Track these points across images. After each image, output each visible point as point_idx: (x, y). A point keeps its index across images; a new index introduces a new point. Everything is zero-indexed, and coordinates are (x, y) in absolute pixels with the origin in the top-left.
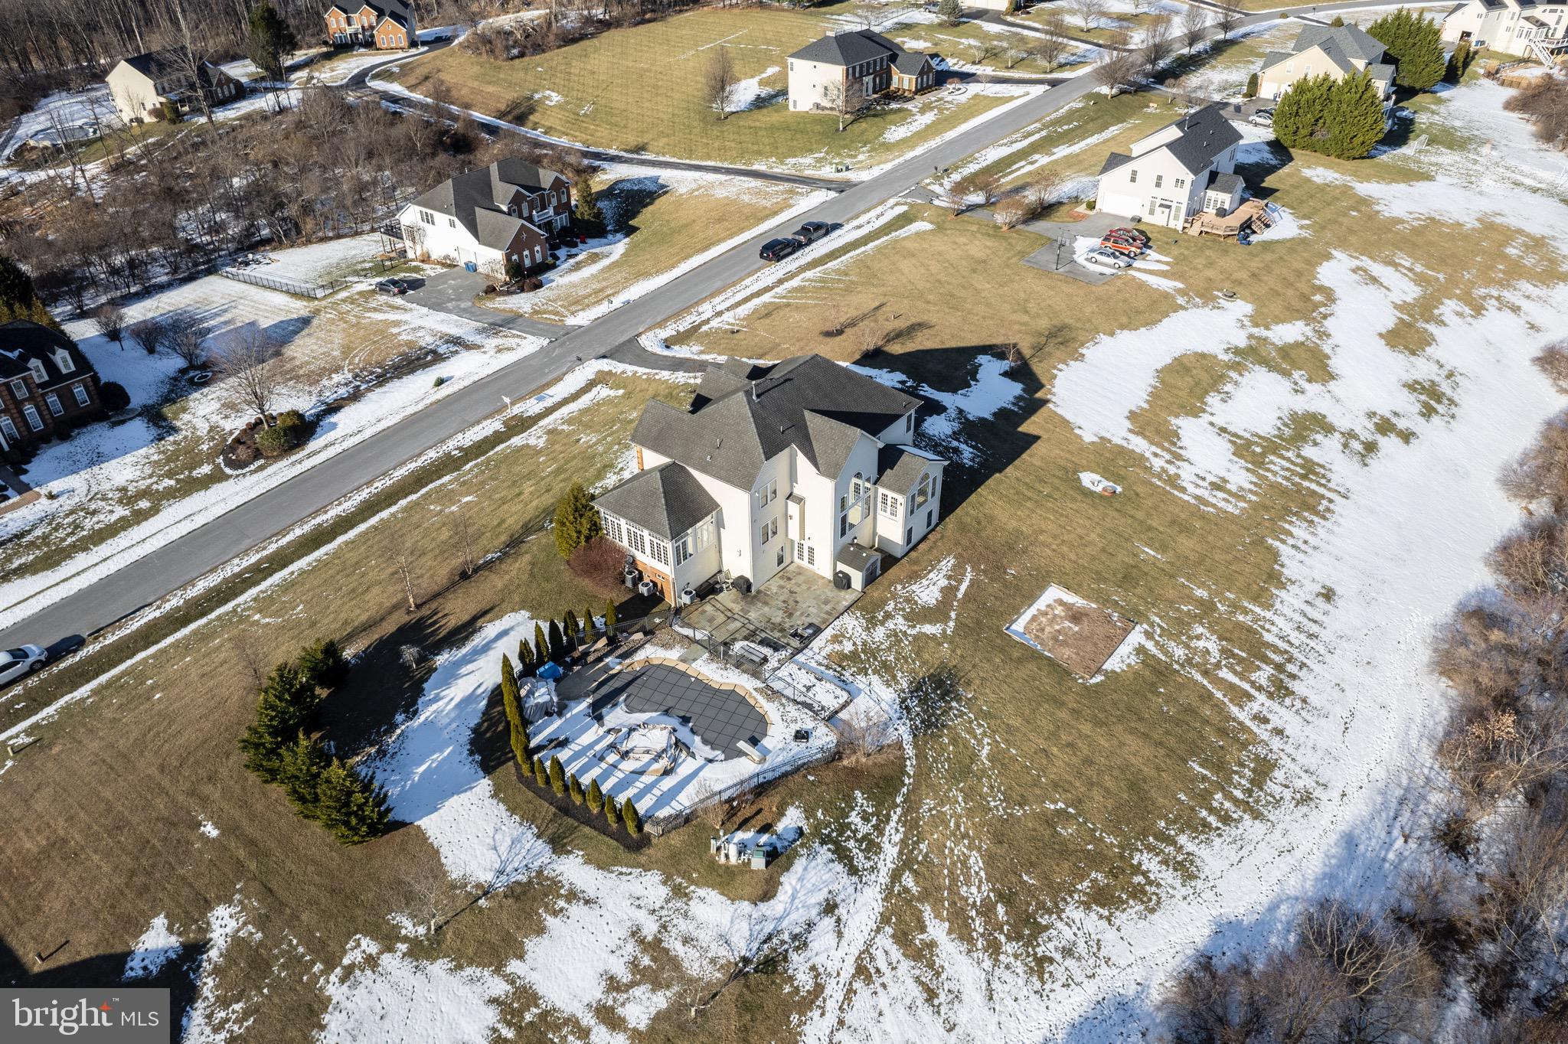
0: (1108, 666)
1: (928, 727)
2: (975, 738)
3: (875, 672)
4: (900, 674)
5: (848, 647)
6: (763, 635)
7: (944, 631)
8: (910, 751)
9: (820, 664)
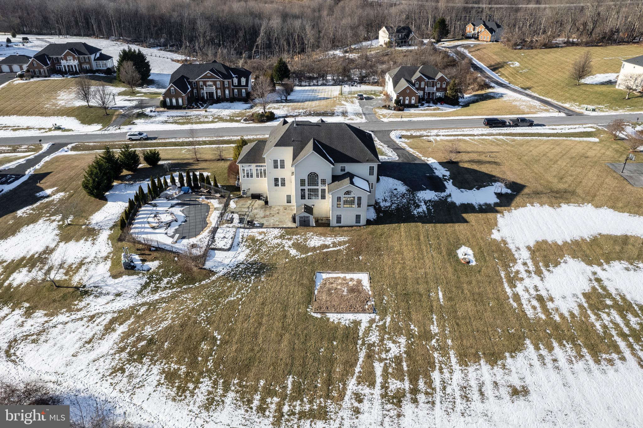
0: (329, 315)
1: (232, 276)
2: (238, 292)
3: (252, 250)
4: (256, 256)
5: (260, 237)
6: (246, 217)
7: (297, 256)
8: (214, 278)
9: (243, 236)
